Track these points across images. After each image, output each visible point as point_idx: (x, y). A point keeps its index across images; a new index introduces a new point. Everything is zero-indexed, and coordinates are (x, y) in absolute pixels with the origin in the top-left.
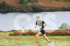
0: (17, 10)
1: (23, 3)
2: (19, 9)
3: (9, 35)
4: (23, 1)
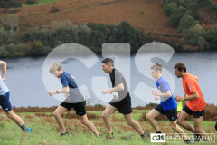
4: (179, 19)
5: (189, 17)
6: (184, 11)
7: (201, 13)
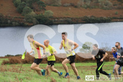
0: (13, 23)
1: (22, 11)
2: (16, 21)
3: (2, 64)
4: (22, 9)
5: (28, 7)
6: (25, 4)
7: (34, 6)
